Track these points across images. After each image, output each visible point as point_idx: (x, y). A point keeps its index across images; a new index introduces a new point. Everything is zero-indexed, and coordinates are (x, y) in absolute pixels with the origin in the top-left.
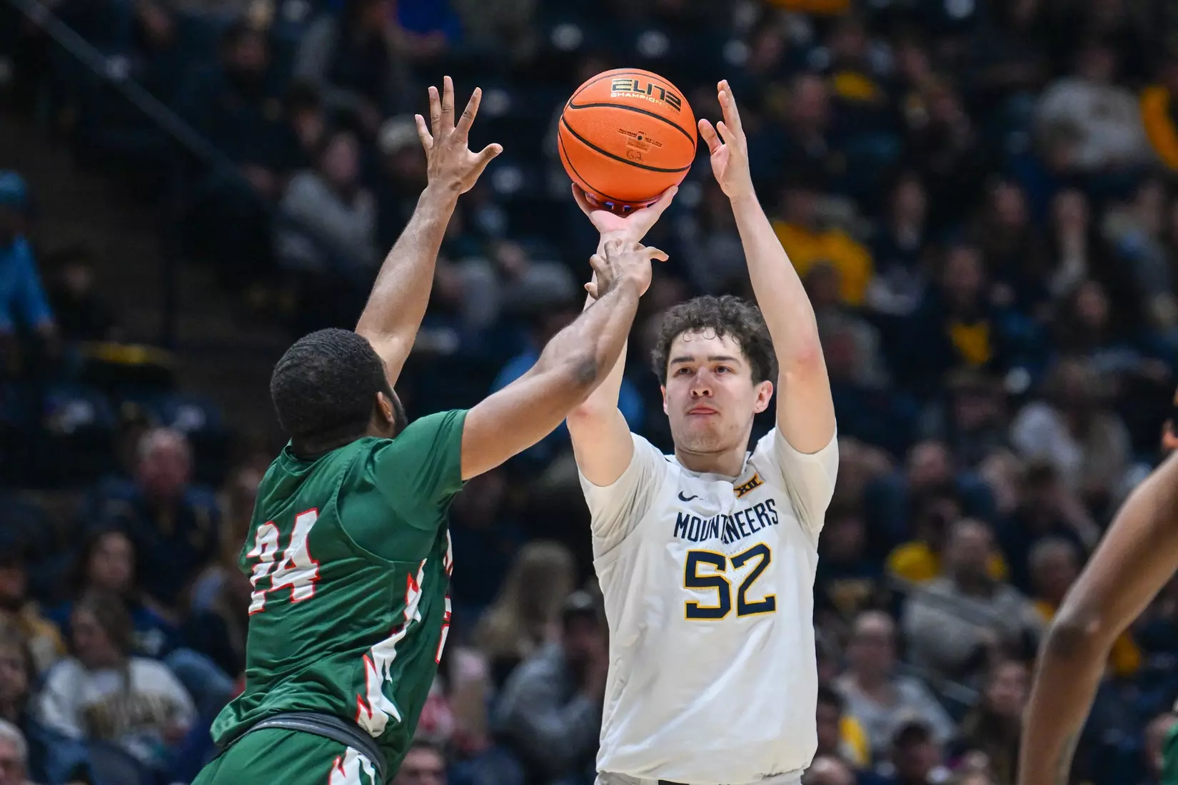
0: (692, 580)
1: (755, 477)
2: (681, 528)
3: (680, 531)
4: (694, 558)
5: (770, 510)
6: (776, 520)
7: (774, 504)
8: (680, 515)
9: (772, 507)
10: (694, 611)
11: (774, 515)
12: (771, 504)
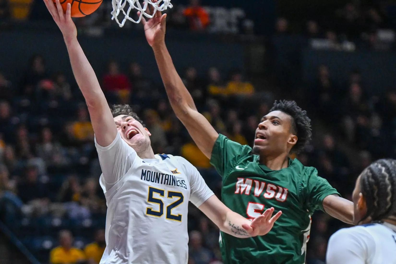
0: (151, 199)
1: (176, 170)
2: (144, 176)
3: (143, 177)
4: (152, 190)
5: (183, 184)
6: (186, 187)
7: (184, 182)
8: (143, 170)
9: (184, 183)
10: (149, 211)
11: (185, 186)
12: (183, 181)
